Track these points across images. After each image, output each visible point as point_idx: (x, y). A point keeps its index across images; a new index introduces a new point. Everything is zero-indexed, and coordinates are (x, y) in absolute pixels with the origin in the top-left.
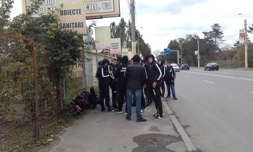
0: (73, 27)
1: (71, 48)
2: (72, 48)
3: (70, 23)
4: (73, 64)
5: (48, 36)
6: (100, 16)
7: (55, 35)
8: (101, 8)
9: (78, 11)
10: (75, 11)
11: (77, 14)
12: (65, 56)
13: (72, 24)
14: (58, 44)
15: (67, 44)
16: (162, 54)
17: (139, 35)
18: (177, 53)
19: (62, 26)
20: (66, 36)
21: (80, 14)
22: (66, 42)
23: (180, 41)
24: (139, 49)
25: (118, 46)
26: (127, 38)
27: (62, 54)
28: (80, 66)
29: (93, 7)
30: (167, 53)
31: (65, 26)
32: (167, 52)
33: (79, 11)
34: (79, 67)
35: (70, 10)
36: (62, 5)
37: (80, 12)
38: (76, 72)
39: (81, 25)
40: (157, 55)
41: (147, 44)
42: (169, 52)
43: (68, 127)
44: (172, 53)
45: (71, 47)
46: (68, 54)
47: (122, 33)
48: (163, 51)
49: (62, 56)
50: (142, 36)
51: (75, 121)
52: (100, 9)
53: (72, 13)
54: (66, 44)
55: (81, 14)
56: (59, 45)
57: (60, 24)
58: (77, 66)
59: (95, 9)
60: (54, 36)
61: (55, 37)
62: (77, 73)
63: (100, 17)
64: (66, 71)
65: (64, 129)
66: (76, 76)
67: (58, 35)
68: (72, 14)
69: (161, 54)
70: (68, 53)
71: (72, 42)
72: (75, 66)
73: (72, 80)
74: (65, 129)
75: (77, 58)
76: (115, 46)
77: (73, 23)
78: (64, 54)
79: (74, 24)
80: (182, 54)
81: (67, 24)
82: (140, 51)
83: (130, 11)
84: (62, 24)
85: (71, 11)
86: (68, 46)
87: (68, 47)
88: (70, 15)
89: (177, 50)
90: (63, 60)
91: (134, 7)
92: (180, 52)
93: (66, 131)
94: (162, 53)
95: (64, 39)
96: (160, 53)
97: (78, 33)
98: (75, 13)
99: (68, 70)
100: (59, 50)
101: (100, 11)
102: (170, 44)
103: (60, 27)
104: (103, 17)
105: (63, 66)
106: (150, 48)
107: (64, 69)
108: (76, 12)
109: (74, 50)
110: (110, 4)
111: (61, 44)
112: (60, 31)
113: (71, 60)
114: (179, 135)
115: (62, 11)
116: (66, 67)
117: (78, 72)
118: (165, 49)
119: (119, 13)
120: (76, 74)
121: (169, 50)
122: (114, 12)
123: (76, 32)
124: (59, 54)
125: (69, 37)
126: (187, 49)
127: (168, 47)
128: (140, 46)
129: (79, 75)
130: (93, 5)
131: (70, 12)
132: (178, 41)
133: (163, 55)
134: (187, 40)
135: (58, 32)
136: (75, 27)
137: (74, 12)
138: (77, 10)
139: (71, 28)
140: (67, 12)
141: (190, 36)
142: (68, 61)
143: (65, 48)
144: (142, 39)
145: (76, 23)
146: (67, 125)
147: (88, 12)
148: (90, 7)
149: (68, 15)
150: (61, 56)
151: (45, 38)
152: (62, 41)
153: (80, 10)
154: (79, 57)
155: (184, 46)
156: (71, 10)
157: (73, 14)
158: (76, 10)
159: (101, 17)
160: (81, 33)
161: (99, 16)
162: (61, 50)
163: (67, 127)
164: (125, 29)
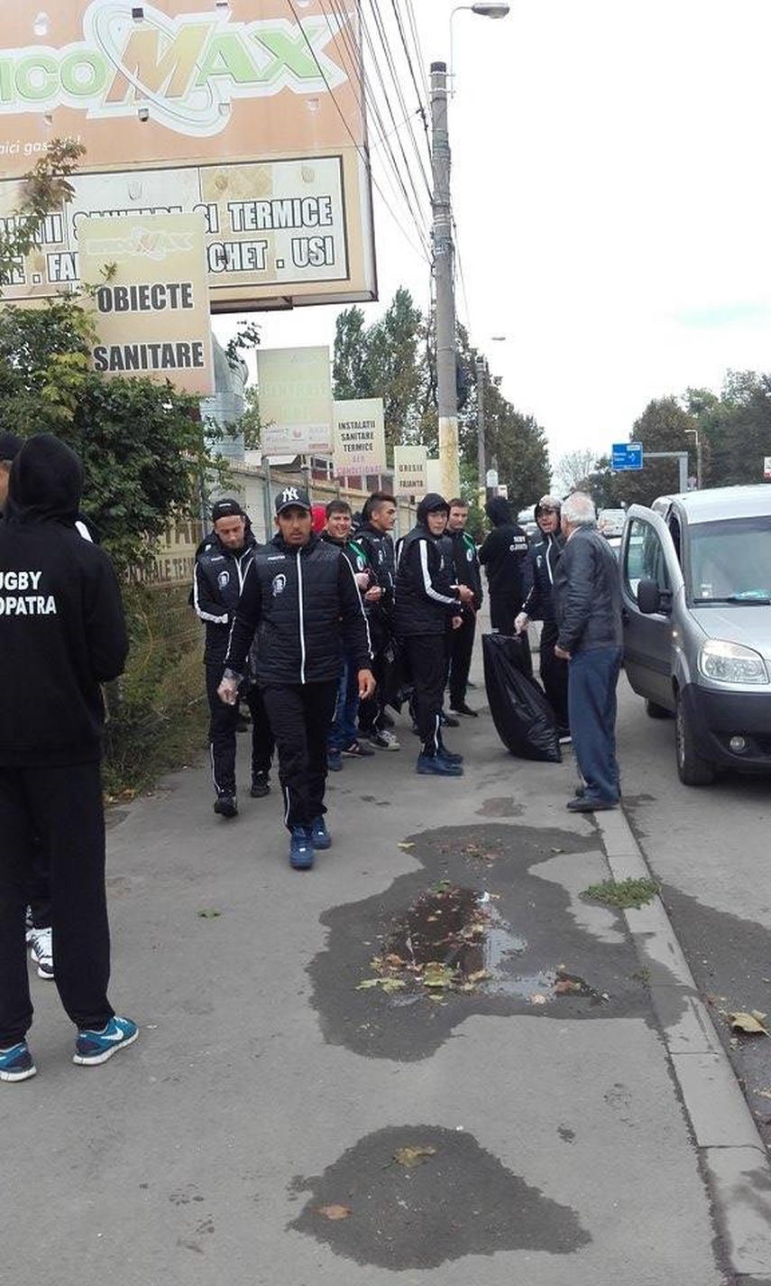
0: (156, 366)
1: (146, 460)
2: (150, 459)
3: (143, 348)
4: (157, 529)
5: (47, 409)
6: (284, 298)
7: (75, 403)
8: (289, 262)
9: (179, 291)
10: (163, 293)
11: (174, 305)
12: (119, 496)
13: (149, 352)
14: (91, 440)
15: (128, 442)
16: (603, 471)
17: (487, 373)
18: (677, 466)
19: (107, 356)
20: (125, 407)
21: (186, 305)
22: (124, 432)
23: (696, 407)
24: (486, 445)
25: (370, 436)
26: (423, 389)
27: (106, 483)
28: (182, 536)
29: (246, 256)
30: (626, 468)
31: (120, 357)
32: (628, 461)
33: (181, 294)
34: (177, 542)
35: (143, 289)
36: (112, 270)
37: (186, 296)
38: (167, 562)
39: (191, 354)
40: (582, 476)
41: (530, 420)
42: (637, 461)
43: (132, 800)
44: (654, 466)
45: (145, 456)
46: (131, 485)
47: (398, 363)
48: (609, 453)
49: (107, 494)
50: (498, 380)
51: (162, 777)
52: (280, 264)
53: (149, 302)
54: (123, 441)
55: (191, 305)
56: (94, 447)
57: (97, 350)
58: (173, 533)
59: (260, 265)
60: (70, 406)
61: (79, 412)
62: (171, 566)
63: (283, 303)
64: (124, 558)
65: (116, 809)
66: (169, 579)
67: (91, 401)
68: (148, 308)
69: (597, 468)
70: (133, 480)
71: (153, 430)
72: (162, 538)
73: (149, 597)
74: (121, 808)
75: (173, 504)
76: (355, 436)
77: (154, 348)
78: (116, 484)
79: (160, 352)
80: (703, 469)
81: (127, 348)
82: (489, 454)
83: (432, 267)
84: (104, 351)
85: (148, 293)
86: (132, 449)
87: (134, 455)
88: (142, 309)
89: (679, 453)
90: (113, 511)
91: (451, 248)
92: (692, 460)
93: (126, 814)
94: (603, 463)
95: (115, 419)
96: (593, 464)
97: (177, 392)
98: (163, 302)
99: (132, 556)
100: (94, 470)
101: (282, 276)
102: (643, 420)
103: (98, 365)
104: (295, 301)
105: (112, 537)
106: (542, 437)
107: (114, 549)
108: (167, 297)
109: (161, 467)
110: (328, 241)
111: (101, 440)
112: (98, 386)
113: (147, 511)
114: (594, 829)
115: (108, 291)
116: (124, 541)
117: (175, 562)
118: (617, 448)
119: (369, 287)
120: (168, 570)
121: (637, 453)
122: (348, 278)
123: (170, 387)
124: (95, 487)
125: (139, 411)
126: (726, 445)
127: (634, 438)
128: (488, 433)
129: (182, 577)
130: (249, 245)
131: (143, 297)
132: (684, 406)
133: (608, 473)
134: (727, 403)
135: (89, 391)
136: (164, 366)
137: (160, 297)
138: (173, 288)
139: (145, 366)
140: (129, 298)
141: (746, 379)
142: (133, 516)
143: (121, 458)
144: (498, 397)
145: (167, 347)
146: (128, 791)
147: (226, 278)
148: (234, 256)
149: (134, 308)
150: (102, 493)
151: (33, 417)
152: (109, 428)
153: (185, 287)
154: (180, 499)
155: (714, 429)
156: (147, 288)
157: (156, 306)
158: (169, 286)
159: (288, 304)
160: (191, 393)
161: (276, 298)
162: (100, 467)
163: (128, 799)
164: (413, 346)
